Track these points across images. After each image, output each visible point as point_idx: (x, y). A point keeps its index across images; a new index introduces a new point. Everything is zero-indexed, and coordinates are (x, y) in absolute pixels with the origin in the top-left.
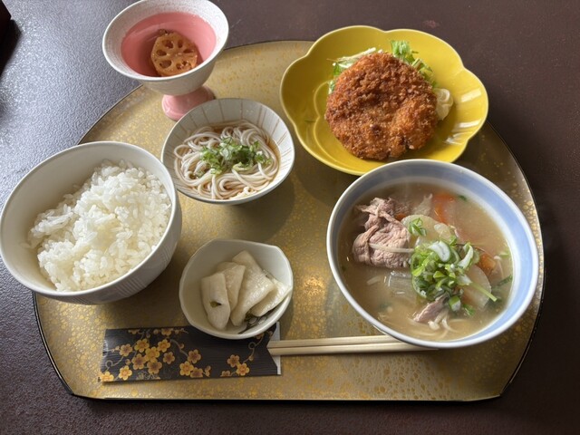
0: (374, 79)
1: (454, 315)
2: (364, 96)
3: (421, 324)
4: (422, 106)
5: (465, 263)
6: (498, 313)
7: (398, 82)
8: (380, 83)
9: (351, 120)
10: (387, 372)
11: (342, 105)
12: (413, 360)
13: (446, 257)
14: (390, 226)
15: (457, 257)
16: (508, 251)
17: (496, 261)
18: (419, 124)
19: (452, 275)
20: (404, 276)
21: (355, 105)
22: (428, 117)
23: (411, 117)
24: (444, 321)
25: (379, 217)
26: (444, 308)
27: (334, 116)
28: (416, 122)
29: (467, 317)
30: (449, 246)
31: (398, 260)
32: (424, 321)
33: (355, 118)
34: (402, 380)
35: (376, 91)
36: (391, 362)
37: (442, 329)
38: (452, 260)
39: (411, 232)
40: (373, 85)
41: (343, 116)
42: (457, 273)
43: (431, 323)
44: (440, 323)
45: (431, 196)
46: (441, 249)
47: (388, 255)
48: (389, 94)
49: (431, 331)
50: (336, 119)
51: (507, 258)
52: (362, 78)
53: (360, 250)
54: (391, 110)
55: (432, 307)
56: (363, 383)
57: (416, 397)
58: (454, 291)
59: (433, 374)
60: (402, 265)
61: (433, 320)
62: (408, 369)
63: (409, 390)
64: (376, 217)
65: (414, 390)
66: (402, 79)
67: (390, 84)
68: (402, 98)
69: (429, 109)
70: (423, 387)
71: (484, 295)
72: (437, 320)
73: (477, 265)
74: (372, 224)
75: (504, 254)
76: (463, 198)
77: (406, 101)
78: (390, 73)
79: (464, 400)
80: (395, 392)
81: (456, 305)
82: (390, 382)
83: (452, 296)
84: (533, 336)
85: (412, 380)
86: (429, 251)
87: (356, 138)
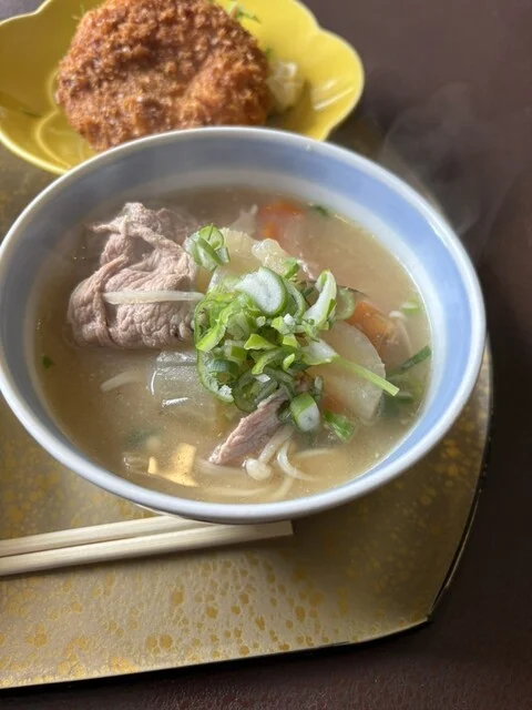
0: (145, 20)
1: (305, 439)
2: (125, 50)
3: (227, 470)
4: (238, 65)
5: (319, 312)
6: (405, 428)
7: (191, 26)
8: (157, 29)
9: (101, 94)
10: (177, 598)
11: (84, 67)
12: (236, 562)
13: (273, 302)
14: (156, 255)
15: (300, 300)
16: (417, 301)
17: (394, 320)
18: (235, 96)
19: (289, 341)
20: (184, 358)
21: (107, 65)
22: (251, 86)
23: (218, 85)
24: (282, 458)
25: (128, 237)
26: (281, 426)
27: (70, 89)
28: (228, 94)
29: (336, 443)
30: (280, 279)
31: (167, 322)
32: (233, 461)
33: (109, 89)
34: (212, 613)
35: (150, 42)
36: (187, 574)
37: (277, 476)
38: (288, 306)
39: (198, 261)
40: (143, 30)
41: (86, 87)
42: (300, 336)
43: (251, 464)
44: (272, 462)
45: (254, 209)
46: (262, 287)
47: (142, 312)
48: (175, 47)
49: (253, 483)
50: (74, 95)
51: (416, 315)
52: (122, 20)
53: (83, 313)
54: (183, 79)
55: (252, 426)
56: (119, 632)
57: (245, 650)
58: (300, 382)
59: (282, 589)
60: (176, 334)
61: (256, 456)
62: (227, 585)
63: (227, 634)
64: (122, 236)
65: (238, 633)
66: (199, 20)
67: (177, 28)
68: (201, 56)
69: (251, 73)
70: (261, 624)
71: (371, 385)
72: (265, 454)
73: (351, 321)
74: (114, 253)
75: (407, 306)
76: (321, 211)
77: (209, 60)
78: (175, 11)
79: (352, 641)
80: (196, 642)
81: (306, 414)
82: (185, 621)
83: (296, 394)
84: (483, 482)
85: (236, 610)
86: (238, 293)
87: (112, 127)
